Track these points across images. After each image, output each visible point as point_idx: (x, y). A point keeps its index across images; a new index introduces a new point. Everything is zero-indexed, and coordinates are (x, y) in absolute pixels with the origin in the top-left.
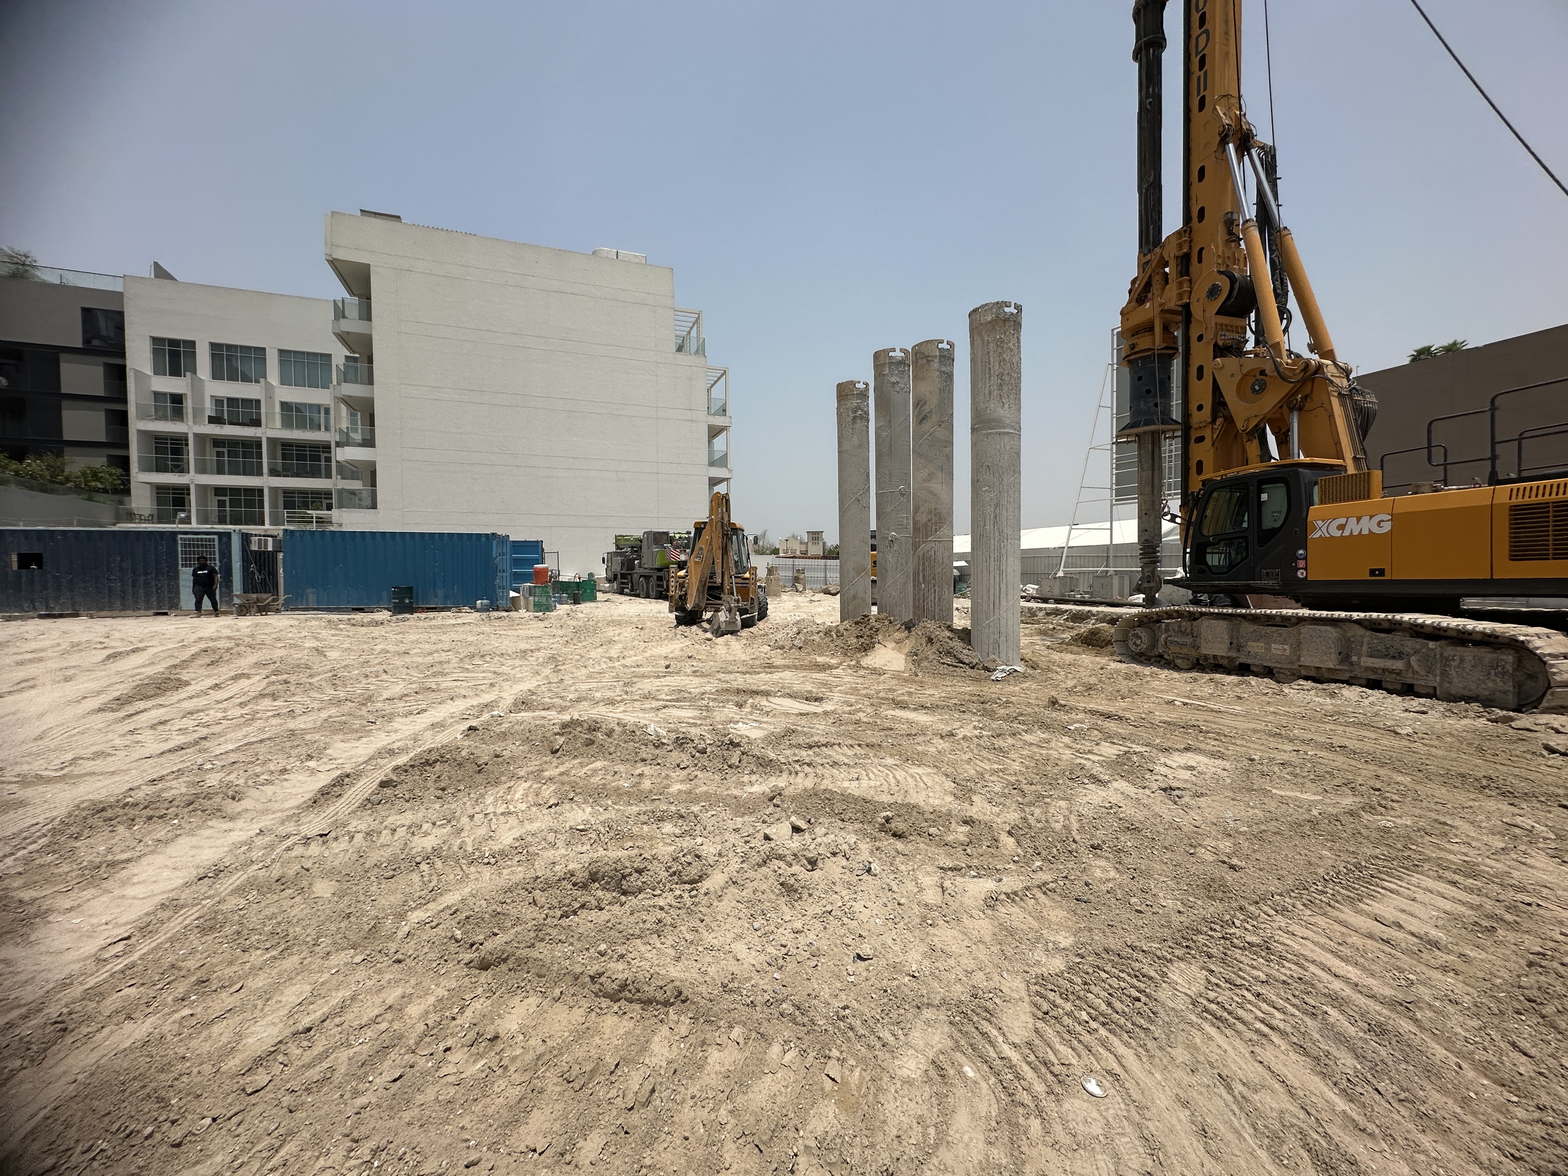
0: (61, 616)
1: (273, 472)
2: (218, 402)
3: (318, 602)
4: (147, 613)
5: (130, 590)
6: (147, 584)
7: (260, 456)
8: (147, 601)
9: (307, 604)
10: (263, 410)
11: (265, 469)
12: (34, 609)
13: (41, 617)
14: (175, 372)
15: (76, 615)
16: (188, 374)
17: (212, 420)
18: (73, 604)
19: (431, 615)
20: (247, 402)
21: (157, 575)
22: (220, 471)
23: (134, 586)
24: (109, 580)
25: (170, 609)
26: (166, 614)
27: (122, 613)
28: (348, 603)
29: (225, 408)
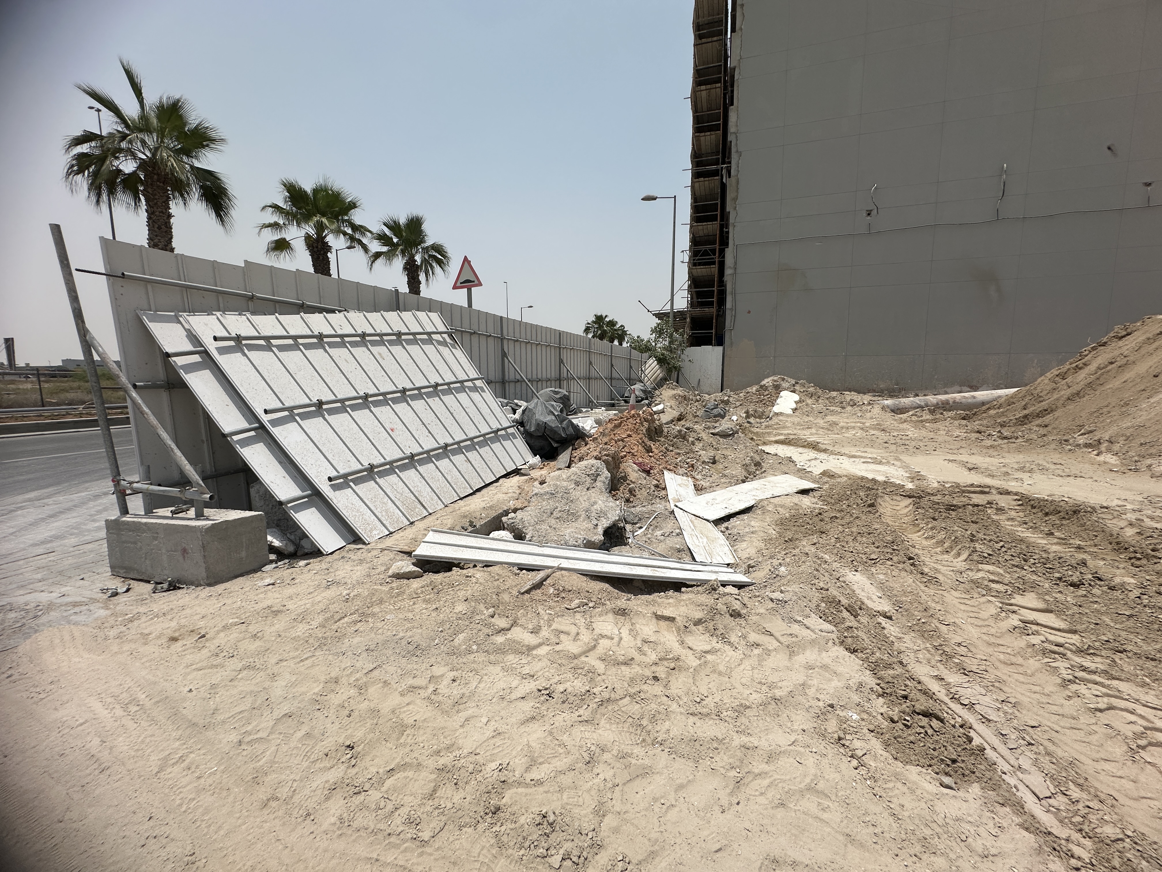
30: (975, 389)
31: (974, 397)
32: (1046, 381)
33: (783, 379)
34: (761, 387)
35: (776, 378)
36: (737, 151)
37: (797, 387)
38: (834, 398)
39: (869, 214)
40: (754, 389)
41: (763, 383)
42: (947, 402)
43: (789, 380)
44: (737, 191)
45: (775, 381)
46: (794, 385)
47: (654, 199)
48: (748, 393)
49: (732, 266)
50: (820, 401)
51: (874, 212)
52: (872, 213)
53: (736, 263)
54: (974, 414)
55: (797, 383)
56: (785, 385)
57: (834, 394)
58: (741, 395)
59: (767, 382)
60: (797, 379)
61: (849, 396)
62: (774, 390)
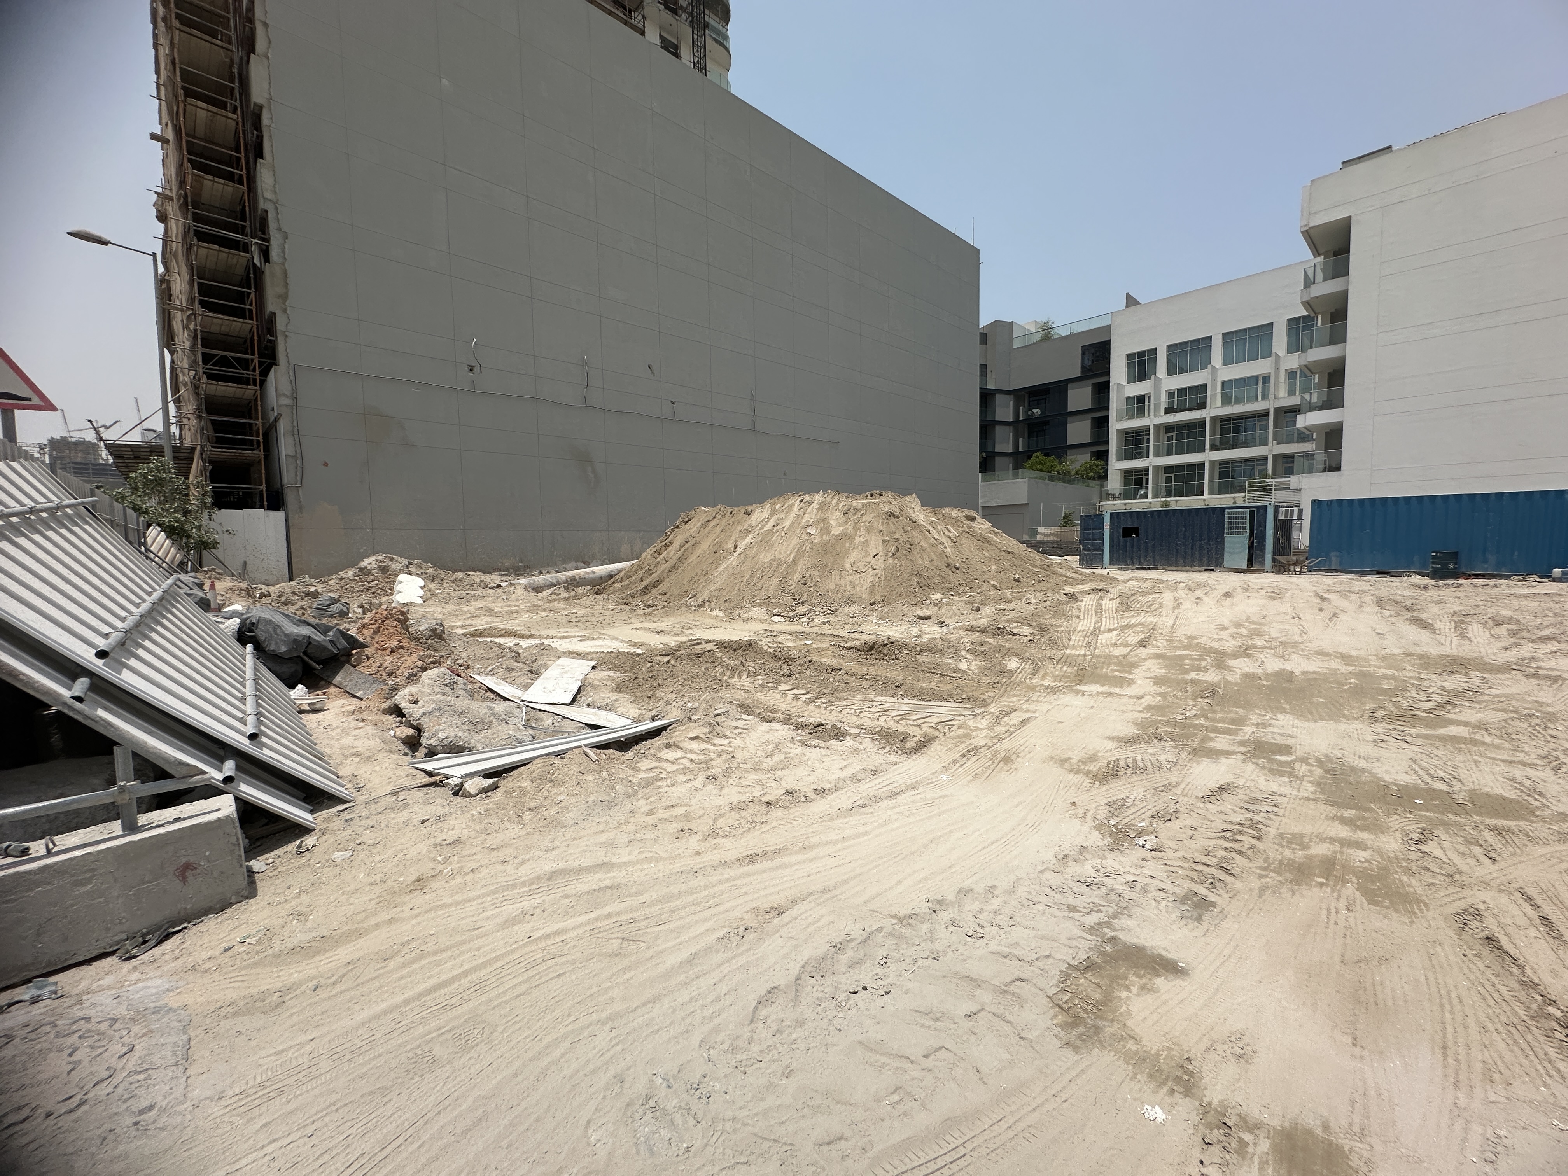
0: (1149, 569)
1: (1214, 448)
2: (1171, 394)
3: (1341, 564)
4: (1200, 569)
5: (1189, 552)
6: (1201, 547)
7: (1203, 434)
8: (1201, 560)
9: (1330, 565)
10: (1209, 393)
11: (1207, 446)
12: (1133, 564)
13: (1137, 569)
14: (1141, 378)
15: (1156, 569)
16: (1153, 377)
17: (1168, 411)
18: (1154, 562)
19: (1491, 582)
20: (1193, 389)
21: (1209, 541)
22: (1169, 453)
23: (1192, 549)
24: (1177, 544)
25: (1216, 566)
26: (1212, 570)
27: (1184, 569)
28: (1374, 566)
29: (1176, 399)
30: (588, 564)
31: (594, 572)
32: (649, 557)
33: (392, 559)
34: (361, 570)
35: (380, 558)
36: (279, 229)
37: (412, 569)
38: (461, 580)
39: (471, 370)
40: (351, 573)
41: (363, 564)
42: (573, 579)
43: (400, 559)
44: (286, 285)
45: (381, 562)
46: (407, 567)
47: (106, 243)
48: (342, 579)
49: (289, 393)
50: (445, 585)
51: (477, 369)
52: (475, 369)
53: (295, 391)
54: (604, 589)
55: (411, 563)
56: (395, 566)
57: (460, 575)
58: (331, 582)
59: (369, 562)
60: (410, 558)
61: (477, 577)
62: (380, 574)
